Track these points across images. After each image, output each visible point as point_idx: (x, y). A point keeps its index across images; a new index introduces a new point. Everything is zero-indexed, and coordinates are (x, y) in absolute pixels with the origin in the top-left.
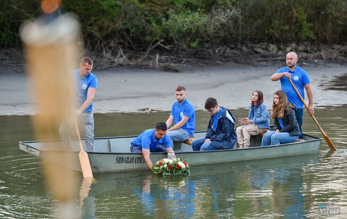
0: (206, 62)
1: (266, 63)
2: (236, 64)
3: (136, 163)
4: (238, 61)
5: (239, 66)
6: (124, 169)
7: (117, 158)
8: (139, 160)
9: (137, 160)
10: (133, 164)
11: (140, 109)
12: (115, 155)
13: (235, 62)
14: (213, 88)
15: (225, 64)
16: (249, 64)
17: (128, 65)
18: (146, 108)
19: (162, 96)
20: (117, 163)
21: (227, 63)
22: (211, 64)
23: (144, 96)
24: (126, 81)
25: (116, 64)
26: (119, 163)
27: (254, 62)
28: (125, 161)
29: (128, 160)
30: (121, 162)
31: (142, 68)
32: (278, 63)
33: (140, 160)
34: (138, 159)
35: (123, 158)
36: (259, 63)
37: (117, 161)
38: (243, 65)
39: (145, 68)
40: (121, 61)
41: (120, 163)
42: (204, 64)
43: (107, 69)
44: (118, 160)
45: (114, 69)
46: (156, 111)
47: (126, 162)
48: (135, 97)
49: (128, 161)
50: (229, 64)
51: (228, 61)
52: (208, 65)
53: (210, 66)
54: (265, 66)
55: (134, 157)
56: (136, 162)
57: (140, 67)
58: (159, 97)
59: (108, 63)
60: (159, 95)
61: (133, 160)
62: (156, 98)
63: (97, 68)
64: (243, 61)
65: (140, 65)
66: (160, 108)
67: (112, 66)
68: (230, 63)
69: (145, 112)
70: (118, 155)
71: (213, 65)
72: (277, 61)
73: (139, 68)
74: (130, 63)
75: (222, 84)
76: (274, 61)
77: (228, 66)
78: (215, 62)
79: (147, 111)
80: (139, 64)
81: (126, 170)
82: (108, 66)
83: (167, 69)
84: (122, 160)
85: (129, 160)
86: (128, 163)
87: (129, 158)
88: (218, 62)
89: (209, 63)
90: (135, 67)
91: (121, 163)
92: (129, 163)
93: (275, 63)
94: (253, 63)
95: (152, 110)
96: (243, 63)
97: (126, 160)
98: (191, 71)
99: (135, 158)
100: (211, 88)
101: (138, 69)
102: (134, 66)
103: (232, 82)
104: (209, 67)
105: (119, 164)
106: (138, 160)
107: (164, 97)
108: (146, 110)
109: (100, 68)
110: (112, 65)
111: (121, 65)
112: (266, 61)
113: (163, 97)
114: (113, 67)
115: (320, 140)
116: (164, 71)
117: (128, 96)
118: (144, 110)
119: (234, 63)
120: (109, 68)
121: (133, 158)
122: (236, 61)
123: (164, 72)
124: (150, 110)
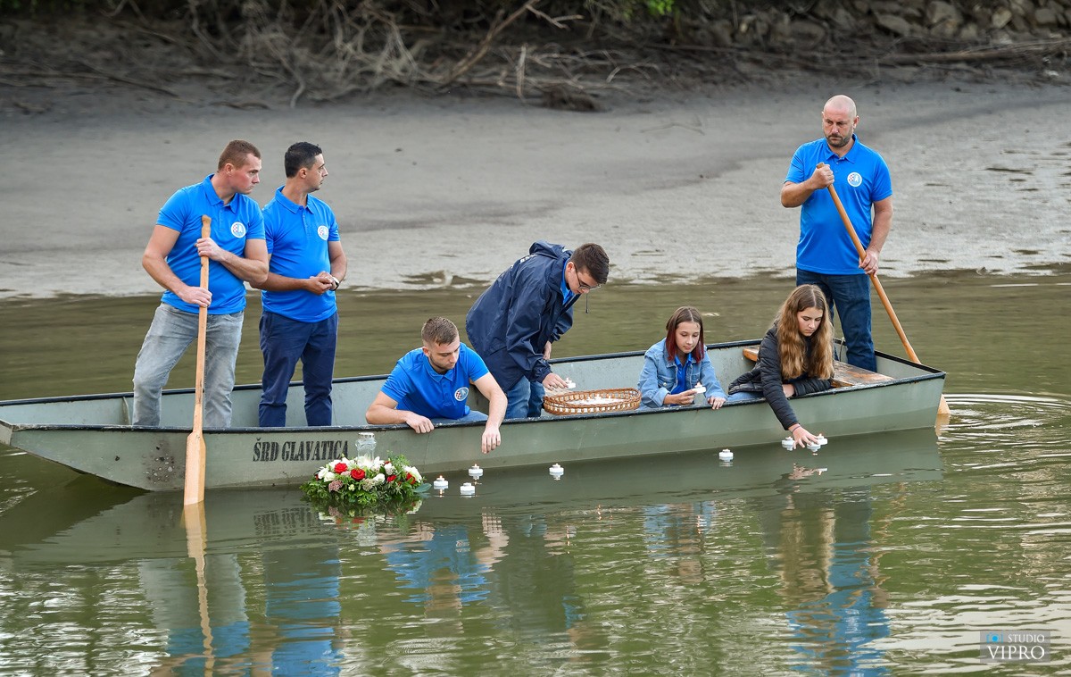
0: (701, 67)
1: (915, 74)
2: (807, 74)
3: (318, 459)
4: (817, 66)
5: (817, 86)
6: (280, 480)
7: (256, 446)
8: (328, 449)
9: (321, 450)
10: (310, 462)
11: (418, 274)
12: (250, 435)
13: (806, 68)
14: (697, 182)
15: (768, 77)
16: (853, 74)
17: (422, 82)
18: (435, 269)
19: (506, 219)
20: (259, 462)
21: (774, 74)
22: (717, 78)
23: (443, 221)
24: (399, 150)
25: (377, 81)
26: (265, 459)
27: (870, 70)
28: (283, 455)
29: (293, 451)
30: (269, 456)
31: (470, 95)
32: (957, 70)
33: (331, 450)
34: (325, 445)
35: (275, 446)
36: (891, 72)
37: (258, 454)
38: (832, 80)
39: (482, 95)
40: (397, 67)
41: (267, 459)
42: (694, 76)
43: (343, 99)
44: (261, 450)
45: (370, 98)
46: (468, 285)
47: (287, 457)
48: (412, 225)
49: (292, 455)
50: (782, 77)
51: (779, 65)
52: (706, 82)
53: (715, 83)
54: (909, 83)
55: (309, 440)
56: (317, 455)
57: (463, 89)
58: (495, 223)
59: (352, 76)
60: (497, 215)
61: (309, 450)
62: (484, 228)
63: (309, 96)
64: (834, 64)
65: (464, 85)
66: (487, 270)
67: (365, 88)
68: (785, 73)
69: (429, 286)
70: (258, 435)
71: (724, 81)
72: (953, 66)
73: (461, 93)
74: (428, 77)
75: (733, 165)
76: (945, 66)
77: (778, 83)
78: (734, 68)
79: (437, 284)
80: (462, 80)
81: (288, 480)
82: (352, 87)
83: (556, 101)
84: (273, 450)
85: (297, 452)
86: (292, 459)
87: (294, 443)
88: (744, 67)
89: (712, 73)
90: (444, 91)
91: (271, 460)
92: (296, 459)
93: (947, 71)
94: (868, 73)
95: (457, 280)
96: (832, 73)
97: (288, 449)
98: (642, 104)
99: (315, 445)
100: (688, 183)
101: (457, 99)
102: (442, 87)
103: (770, 157)
104: (710, 86)
105: (263, 462)
106: (325, 450)
107: (513, 224)
108: (435, 280)
109: (318, 96)
110: (363, 82)
111: (398, 84)
112: (915, 65)
113: (507, 224)
114: (368, 92)
115: (943, 377)
116: (544, 105)
117: (387, 217)
118: (428, 278)
119: (799, 73)
120: (353, 93)
121: (308, 443)
122: (810, 64)
123: (545, 110)
124: (449, 278)
